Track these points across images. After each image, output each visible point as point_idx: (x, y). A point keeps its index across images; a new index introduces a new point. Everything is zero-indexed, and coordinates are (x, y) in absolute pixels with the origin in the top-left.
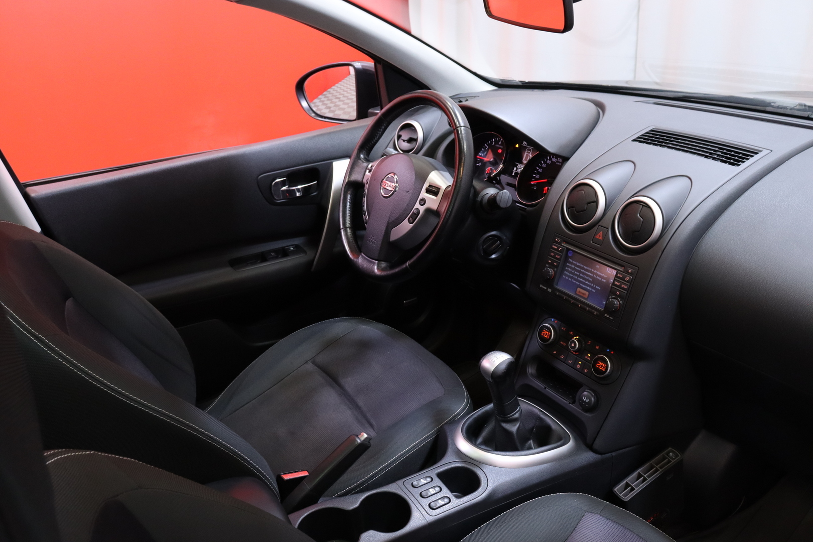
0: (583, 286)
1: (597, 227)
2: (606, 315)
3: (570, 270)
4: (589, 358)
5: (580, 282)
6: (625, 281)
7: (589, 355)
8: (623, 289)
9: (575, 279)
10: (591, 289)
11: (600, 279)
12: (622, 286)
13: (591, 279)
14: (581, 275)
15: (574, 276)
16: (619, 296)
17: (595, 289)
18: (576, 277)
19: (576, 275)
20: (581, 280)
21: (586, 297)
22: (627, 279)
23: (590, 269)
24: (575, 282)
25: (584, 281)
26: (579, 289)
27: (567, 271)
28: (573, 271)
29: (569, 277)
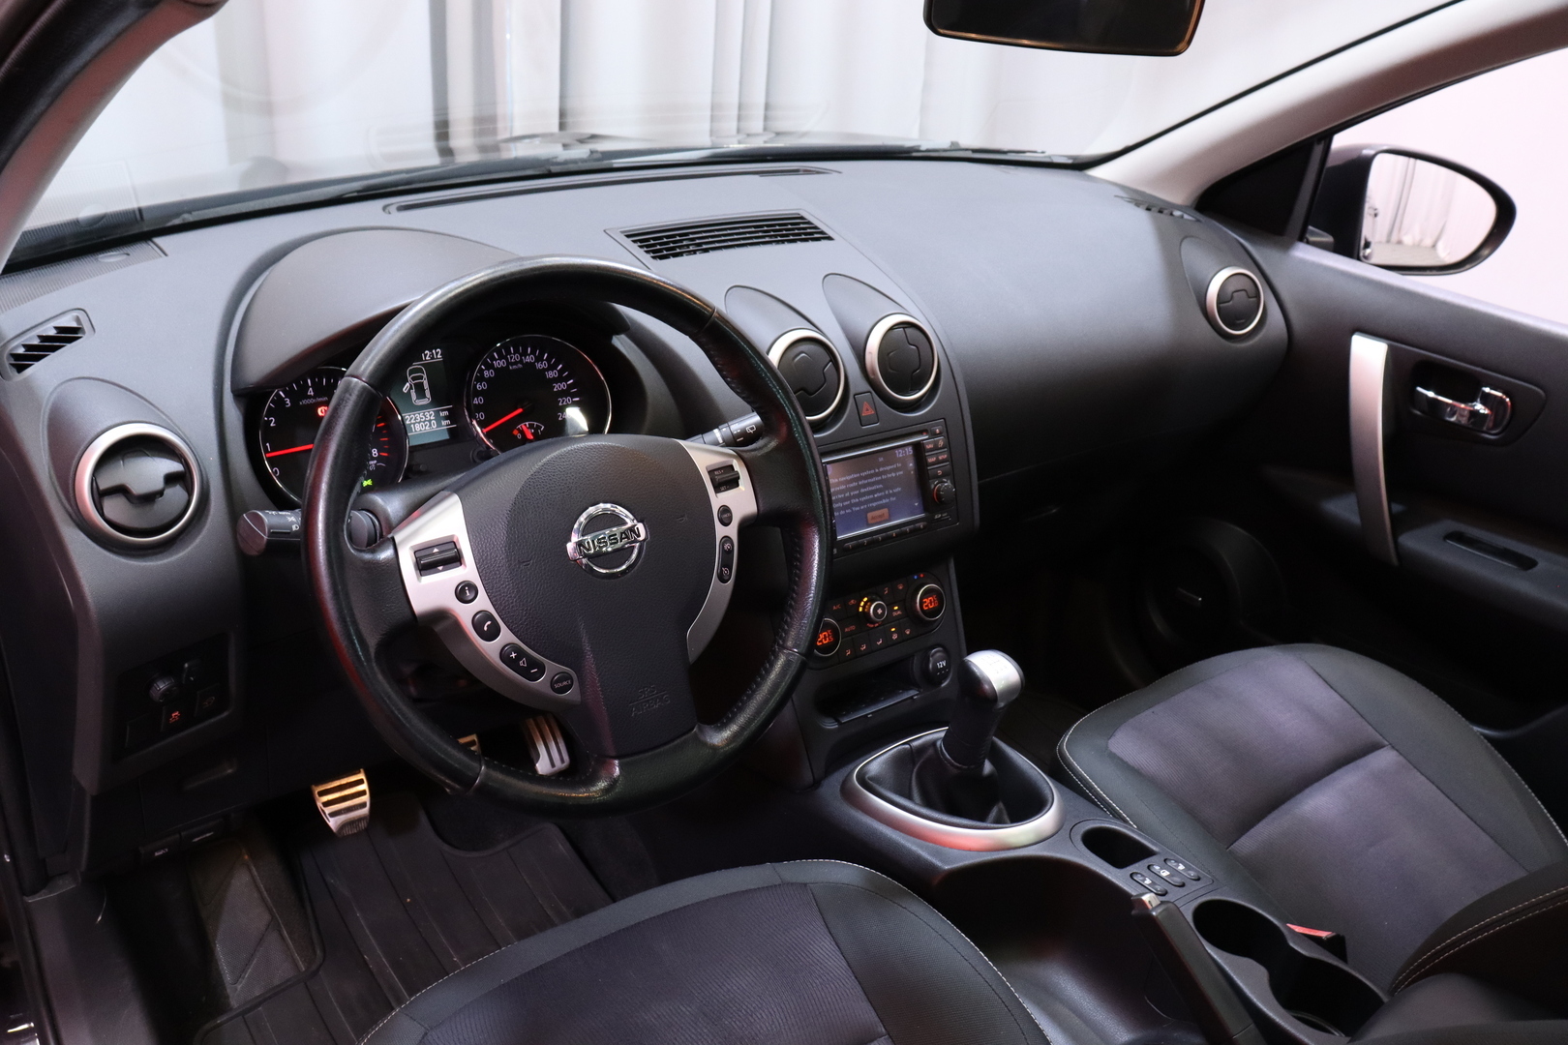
0: (874, 504)
1: (851, 400)
2: (936, 517)
3: (840, 496)
4: (899, 613)
5: (867, 502)
6: (941, 448)
7: (896, 608)
8: (943, 461)
9: (856, 505)
10: (887, 501)
11: (894, 475)
12: (940, 458)
13: (881, 486)
14: (862, 490)
15: (853, 501)
16: (944, 475)
17: (894, 495)
18: (857, 500)
19: (855, 497)
20: (867, 498)
21: (886, 516)
22: (941, 443)
23: (872, 472)
24: (858, 509)
25: (872, 496)
26: (870, 515)
27: (837, 501)
28: (847, 494)
29: (847, 507)
